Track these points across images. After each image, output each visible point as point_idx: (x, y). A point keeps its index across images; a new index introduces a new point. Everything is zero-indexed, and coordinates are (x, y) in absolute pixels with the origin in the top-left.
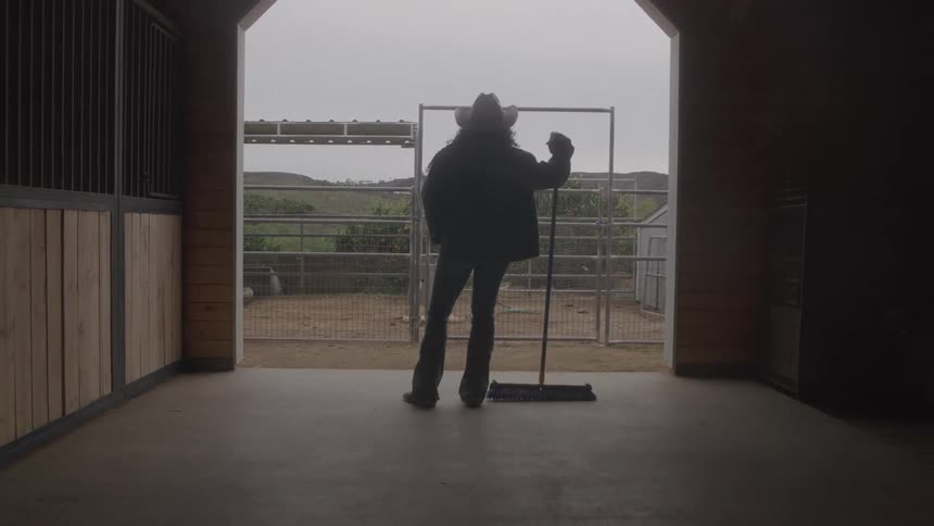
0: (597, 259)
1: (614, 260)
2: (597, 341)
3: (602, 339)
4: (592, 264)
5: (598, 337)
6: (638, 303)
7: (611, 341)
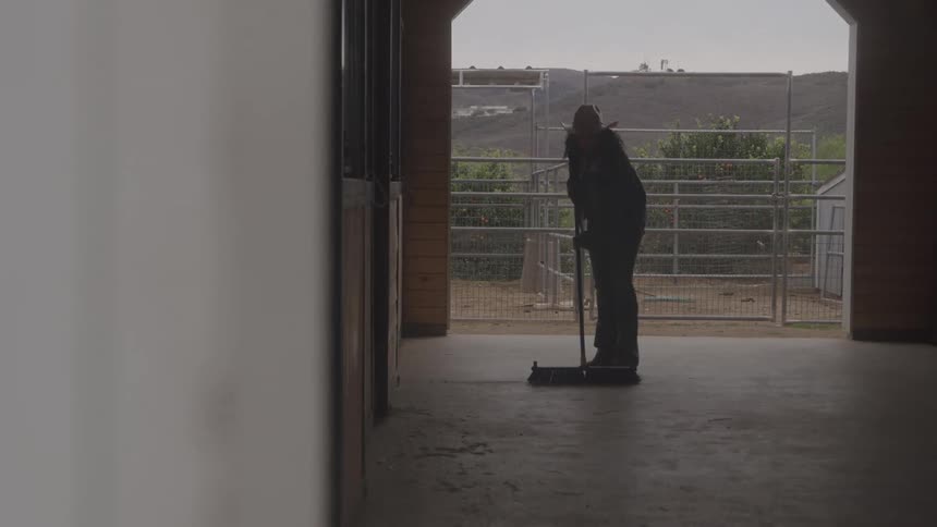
0: (772, 235)
1: (790, 234)
2: (773, 320)
3: (779, 319)
4: (767, 239)
5: (775, 316)
6: (818, 291)
7: (788, 321)
